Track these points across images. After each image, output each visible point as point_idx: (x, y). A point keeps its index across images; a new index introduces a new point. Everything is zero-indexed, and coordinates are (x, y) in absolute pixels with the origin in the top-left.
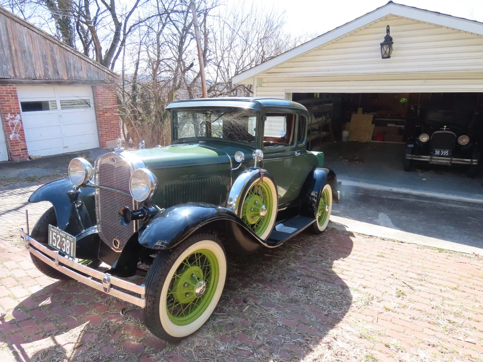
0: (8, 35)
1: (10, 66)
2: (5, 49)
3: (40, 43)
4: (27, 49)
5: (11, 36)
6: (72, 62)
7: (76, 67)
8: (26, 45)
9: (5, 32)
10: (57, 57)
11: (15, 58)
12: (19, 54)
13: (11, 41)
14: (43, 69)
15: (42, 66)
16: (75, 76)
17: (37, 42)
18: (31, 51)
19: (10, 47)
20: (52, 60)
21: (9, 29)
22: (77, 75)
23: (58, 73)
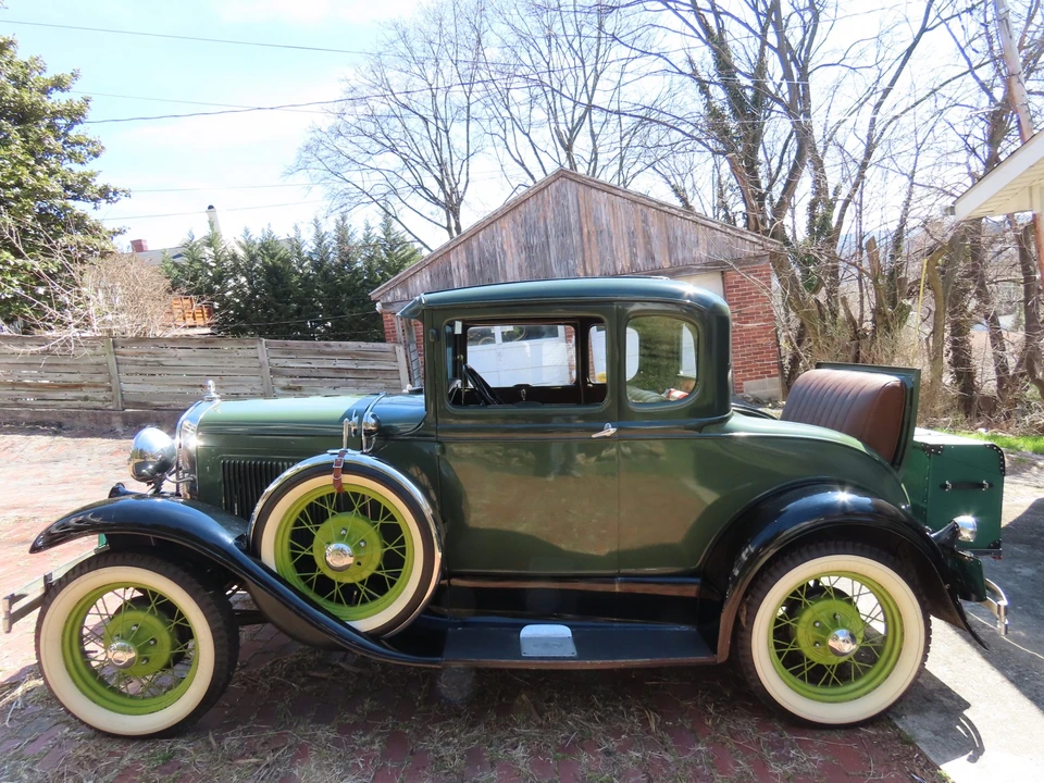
0: (579, 211)
1: (579, 260)
2: (574, 233)
3: (626, 212)
4: (605, 226)
5: (583, 211)
6: (679, 233)
7: (687, 241)
8: (604, 222)
9: (576, 208)
10: (653, 231)
11: (587, 246)
12: (593, 238)
13: (583, 220)
14: (628, 255)
15: (627, 250)
16: (684, 259)
17: (621, 214)
18: (612, 229)
19: (581, 229)
20: (644, 237)
21: (581, 202)
22: (687, 255)
23: (653, 259)
